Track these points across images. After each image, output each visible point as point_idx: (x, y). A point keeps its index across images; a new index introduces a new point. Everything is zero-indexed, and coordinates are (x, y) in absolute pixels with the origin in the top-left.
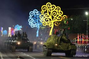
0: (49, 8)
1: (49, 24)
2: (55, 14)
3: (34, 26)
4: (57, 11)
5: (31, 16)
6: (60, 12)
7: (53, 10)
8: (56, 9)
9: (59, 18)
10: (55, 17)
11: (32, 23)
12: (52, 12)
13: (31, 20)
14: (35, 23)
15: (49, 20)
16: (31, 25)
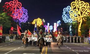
0: (78, 4)
1: (78, 20)
2: (83, 10)
3: (67, 22)
4: (85, 7)
5: (64, 12)
6: (89, 8)
7: (81, 6)
8: (85, 5)
9: (87, 13)
10: (84, 12)
11: (66, 19)
13: (64, 16)
14: (68, 19)
15: (78, 15)
16: (65, 21)
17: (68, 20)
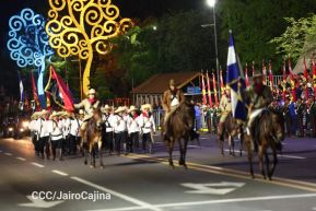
1: (79, 52)
2: (93, 18)
3: (28, 63)
4: (99, 6)
5: (14, 30)
6: (110, 10)
7: (85, 3)
8: (95, 1)
9: (108, 28)
10: (96, 25)
11: (20, 54)
12: (83, 9)
13: (15, 43)
14: (29, 53)
15: (76, 37)
16: (18, 59)
17: (30, 57)
